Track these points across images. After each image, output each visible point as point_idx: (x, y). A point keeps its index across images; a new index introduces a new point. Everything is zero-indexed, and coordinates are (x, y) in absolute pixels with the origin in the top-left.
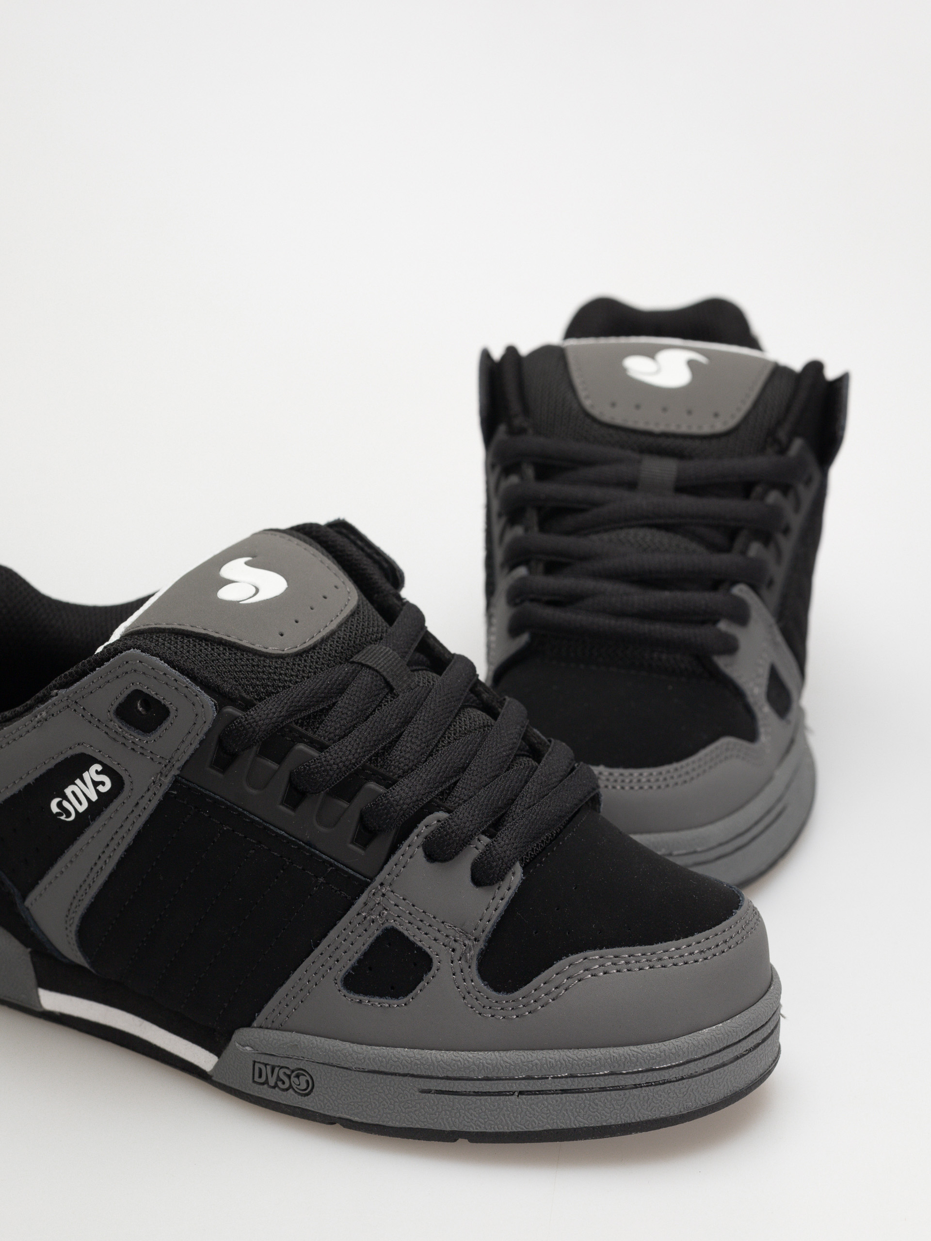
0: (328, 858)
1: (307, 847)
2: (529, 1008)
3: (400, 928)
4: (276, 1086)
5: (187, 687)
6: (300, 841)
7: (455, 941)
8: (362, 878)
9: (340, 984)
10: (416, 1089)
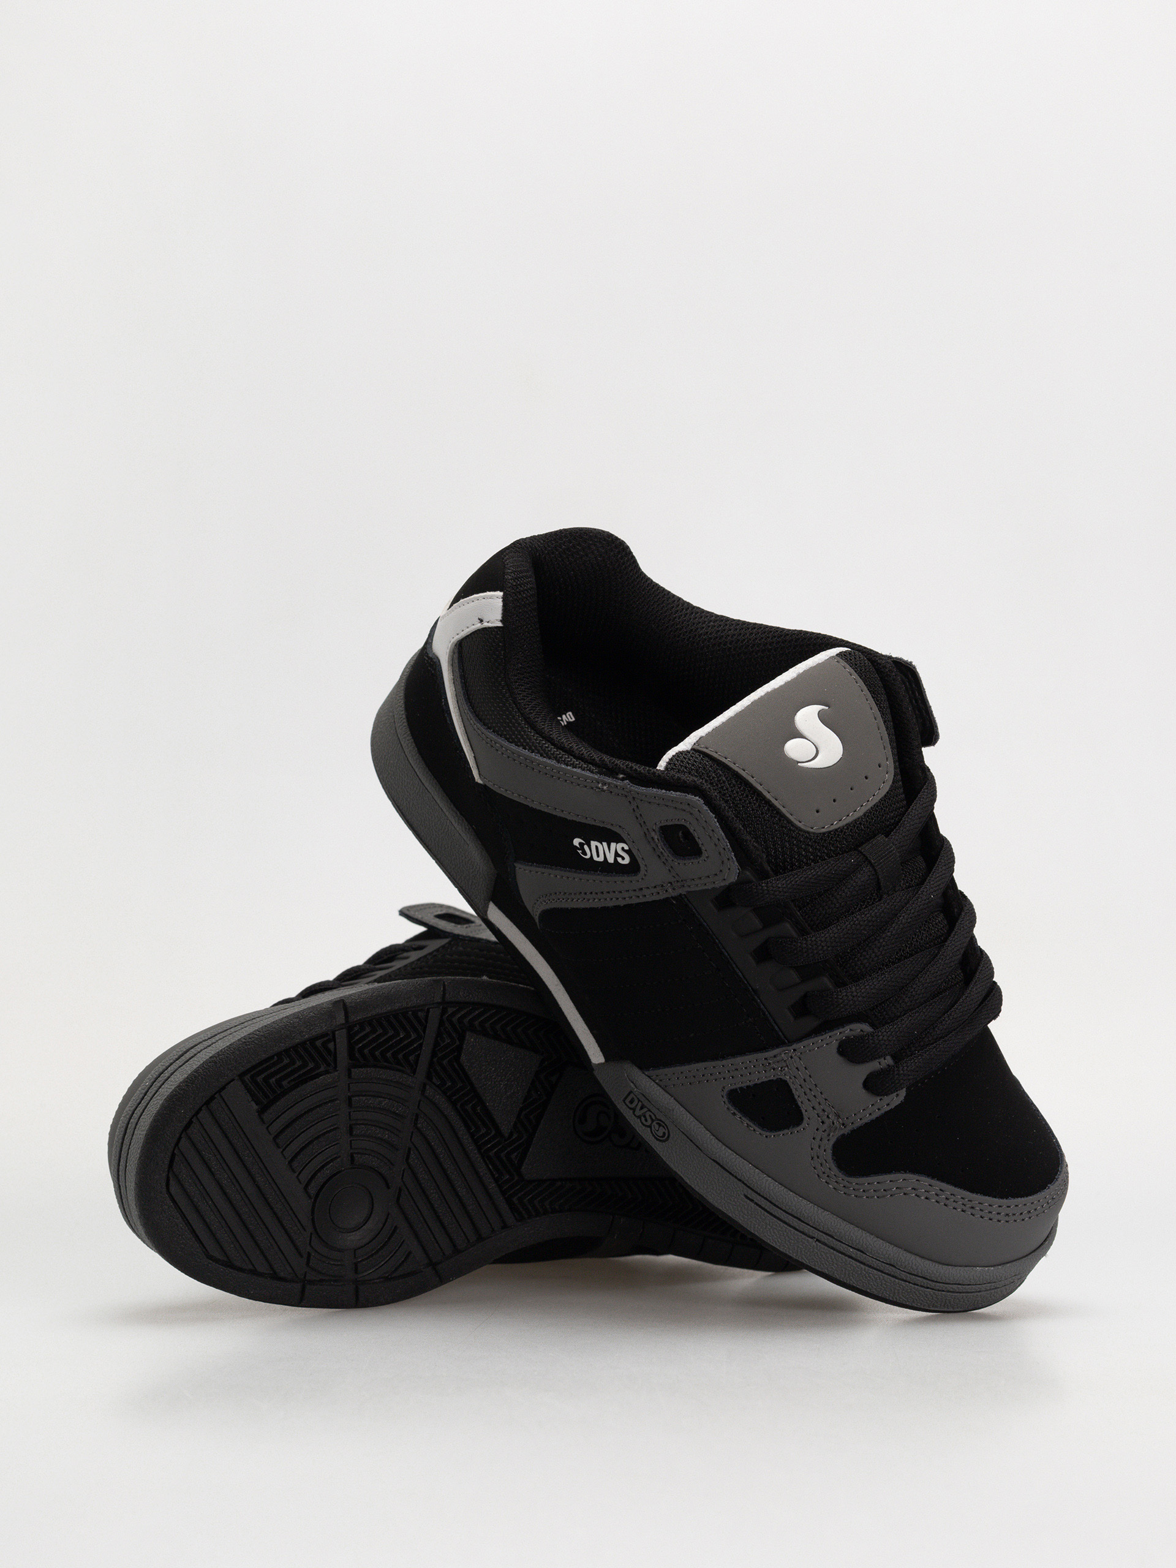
0: (764, 1009)
1: (753, 993)
2: (857, 1193)
3: (792, 1086)
4: (639, 1117)
5: (724, 849)
6: (751, 986)
7: (828, 1117)
8: (782, 1037)
9: (725, 1093)
10: (743, 1193)
